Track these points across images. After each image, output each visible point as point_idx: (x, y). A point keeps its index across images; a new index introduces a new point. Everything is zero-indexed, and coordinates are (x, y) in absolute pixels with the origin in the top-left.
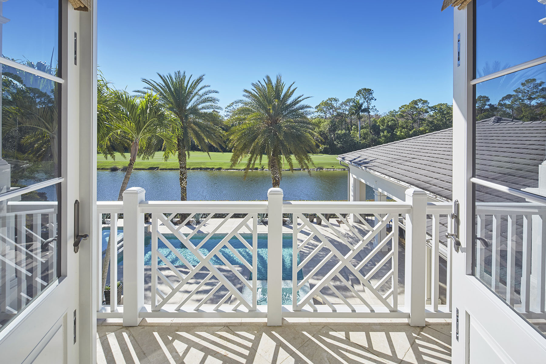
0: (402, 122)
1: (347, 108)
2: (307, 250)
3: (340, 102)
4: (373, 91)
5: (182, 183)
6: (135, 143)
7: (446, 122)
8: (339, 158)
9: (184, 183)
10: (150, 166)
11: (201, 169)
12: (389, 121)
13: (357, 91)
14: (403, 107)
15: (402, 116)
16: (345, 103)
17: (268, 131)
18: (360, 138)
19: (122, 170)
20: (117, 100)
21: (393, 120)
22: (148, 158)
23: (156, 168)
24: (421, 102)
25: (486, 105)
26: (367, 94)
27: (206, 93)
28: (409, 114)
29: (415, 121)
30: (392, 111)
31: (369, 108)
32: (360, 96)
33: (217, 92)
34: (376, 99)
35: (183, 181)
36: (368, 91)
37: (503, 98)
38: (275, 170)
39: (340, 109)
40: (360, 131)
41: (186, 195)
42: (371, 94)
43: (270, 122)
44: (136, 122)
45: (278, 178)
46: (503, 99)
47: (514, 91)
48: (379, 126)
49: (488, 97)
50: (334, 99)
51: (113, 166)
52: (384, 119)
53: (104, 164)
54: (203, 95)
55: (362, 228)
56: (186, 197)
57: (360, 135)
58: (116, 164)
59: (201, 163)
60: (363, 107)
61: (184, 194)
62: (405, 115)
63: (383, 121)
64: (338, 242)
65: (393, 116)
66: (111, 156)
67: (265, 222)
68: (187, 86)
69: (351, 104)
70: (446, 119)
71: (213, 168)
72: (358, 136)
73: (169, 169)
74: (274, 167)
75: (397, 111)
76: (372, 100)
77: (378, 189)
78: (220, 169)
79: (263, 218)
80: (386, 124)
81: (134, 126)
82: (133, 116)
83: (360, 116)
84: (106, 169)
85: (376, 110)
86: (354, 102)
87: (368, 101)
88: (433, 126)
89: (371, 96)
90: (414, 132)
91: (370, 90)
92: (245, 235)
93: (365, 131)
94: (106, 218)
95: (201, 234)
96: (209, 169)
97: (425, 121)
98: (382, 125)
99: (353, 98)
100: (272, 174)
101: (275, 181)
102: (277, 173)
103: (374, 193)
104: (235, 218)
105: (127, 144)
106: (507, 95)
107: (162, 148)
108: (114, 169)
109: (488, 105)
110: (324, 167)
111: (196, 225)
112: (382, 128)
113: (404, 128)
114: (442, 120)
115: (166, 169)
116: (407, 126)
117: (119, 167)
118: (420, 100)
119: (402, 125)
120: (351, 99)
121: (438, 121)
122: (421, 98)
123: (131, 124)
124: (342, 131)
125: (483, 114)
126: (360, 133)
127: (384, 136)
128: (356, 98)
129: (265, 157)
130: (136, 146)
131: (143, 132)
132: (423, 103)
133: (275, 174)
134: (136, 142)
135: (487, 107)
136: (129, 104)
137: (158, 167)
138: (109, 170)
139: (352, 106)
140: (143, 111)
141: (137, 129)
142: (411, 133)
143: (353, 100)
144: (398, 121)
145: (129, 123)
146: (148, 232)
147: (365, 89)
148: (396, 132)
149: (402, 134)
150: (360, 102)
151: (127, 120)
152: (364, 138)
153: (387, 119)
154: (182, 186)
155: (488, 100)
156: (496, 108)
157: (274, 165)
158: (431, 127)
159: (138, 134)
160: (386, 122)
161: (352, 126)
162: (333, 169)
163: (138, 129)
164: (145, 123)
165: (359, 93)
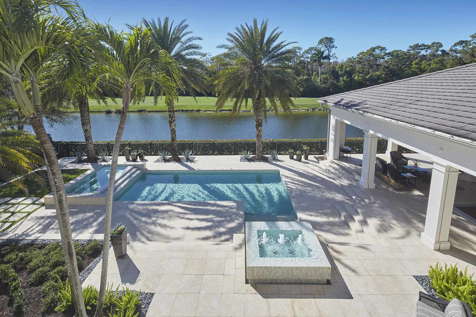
0: (359, 68)
1: (309, 56)
2: (294, 186)
3: (303, 51)
4: (334, 39)
5: (172, 126)
6: (126, 88)
7: (401, 67)
8: (320, 101)
9: (173, 125)
10: (138, 109)
11: (182, 111)
12: (347, 67)
13: (319, 40)
14: (360, 54)
15: (359, 62)
16: (307, 52)
17: (252, 75)
18: (320, 82)
19: (115, 113)
20: (100, 34)
21: (351, 66)
22: (138, 103)
23: (144, 110)
24: (379, 49)
25: (438, 50)
26: (328, 42)
27: (189, 40)
28: (366, 60)
29: (371, 67)
30: (351, 57)
31: (330, 56)
32: (322, 44)
33: (200, 39)
34: (336, 47)
35: (172, 124)
36: (330, 40)
37: (455, 43)
38: (258, 112)
39: (302, 56)
40: (320, 76)
41: (175, 136)
42: (333, 42)
43: (254, 67)
44: (125, 63)
45: (261, 120)
46: (455, 45)
47: (470, 36)
48: (338, 71)
49: (441, 43)
50: (298, 48)
51: (107, 110)
52: (343, 66)
53: (100, 108)
54: (186, 42)
55: (343, 165)
56: (176, 138)
57: (320, 80)
58: (110, 108)
59: (182, 106)
60: (324, 55)
61: (174, 135)
62: (362, 61)
63: (341, 67)
64: (321, 178)
65: (352, 62)
66: (103, 101)
67: (248, 159)
68: (170, 32)
69: (313, 52)
70: (401, 64)
71: (193, 110)
72: (319, 80)
73: (155, 111)
74: (257, 110)
75: (355, 57)
76: (333, 48)
77: (369, 131)
78: (198, 111)
79: (247, 156)
80: (344, 70)
81: (123, 69)
82: (121, 56)
83: (321, 63)
84: (101, 112)
85: (336, 57)
86: (315, 50)
87: (329, 49)
88: (389, 71)
89: (332, 45)
90: (370, 76)
91: (332, 39)
92: (232, 171)
93: (325, 76)
94: (106, 156)
95: (192, 170)
96: (189, 111)
97: (381, 66)
98: (341, 71)
99: (315, 46)
100: (255, 117)
101: (258, 123)
102: (260, 115)
103: (364, 135)
104: (220, 155)
105: (117, 90)
106: (459, 41)
107: (149, 93)
108: (109, 112)
109: (441, 51)
111: (187, 162)
112: (340, 73)
113: (360, 73)
114: (397, 65)
115: (152, 111)
116: (363, 71)
117: (113, 110)
118: (378, 47)
119: (359, 71)
120: (313, 48)
121: (394, 66)
122: (379, 45)
123: (120, 66)
124: (304, 76)
125: (438, 59)
126: (320, 78)
127: (343, 81)
128: (318, 46)
129: (250, 100)
130: (128, 92)
131: (134, 75)
132: (381, 50)
133: (258, 116)
134: (128, 88)
135: (440, 53)
136: (115, 41)
137: (146, 110)
138: (104, 113)
139: (314, 54)
140: (133, 49)
141: (127, 72)
142: (367, 77)
143: (315, 48)
144: (355, 67)
145: (117, 64)
146: (144, 169)
147: (327, 38)
148: (354, 77)
149: (360, 78)
150: (322, 50)
151: (114, 60)
152: (324, 83)
153: (345, 65)
154: (171, 128)
155: (441, 46)
156: (448, 53)
157: (257, 108)
158: (387, 72)
159: (129, 78)
160: (344, 67)
161: (313, 73)
163: (129, 72)
164: (135, 65)
165: (321, 42)
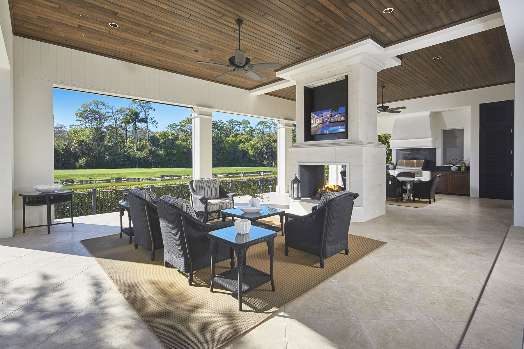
0: (182, 136)
1: (122, 118)
12: (169, 135)
14: (182, 121)
18: (136, 150)
21: (173, 134)
28: (189, 129)
30: (173, 124)
31: (148, 119)
32: (136, 103)
34: (155, 110)
48: (159, 139)
60: (140, 117)
63: (163, 134)
65: (174, 129)
69: (126, 113)
72: (134, 148)
75: (177, 124)
76: (150, 110)
80: (166, 138)
83: (136, 127)
85: (155, 121)
87: (146, 110)
93: (142, 143)
98: (162, 139)
99: (129, 106)
110: (76, 180)
113: (184, 141)
116: (187, 140)
119: (182, 139)
126: (136, 145)
139: (128, 115)
144: (178, 135)
150: (137, 111)
152: (141, 150)
153: (167, 133)
161: (127, 139)
162: (90, 181)
